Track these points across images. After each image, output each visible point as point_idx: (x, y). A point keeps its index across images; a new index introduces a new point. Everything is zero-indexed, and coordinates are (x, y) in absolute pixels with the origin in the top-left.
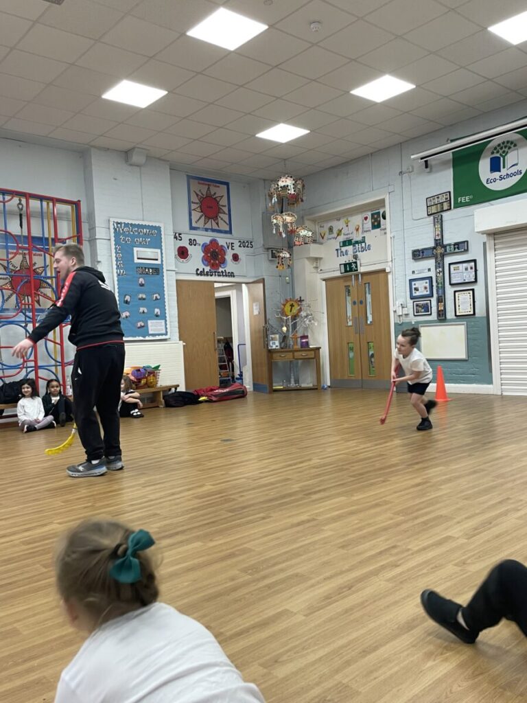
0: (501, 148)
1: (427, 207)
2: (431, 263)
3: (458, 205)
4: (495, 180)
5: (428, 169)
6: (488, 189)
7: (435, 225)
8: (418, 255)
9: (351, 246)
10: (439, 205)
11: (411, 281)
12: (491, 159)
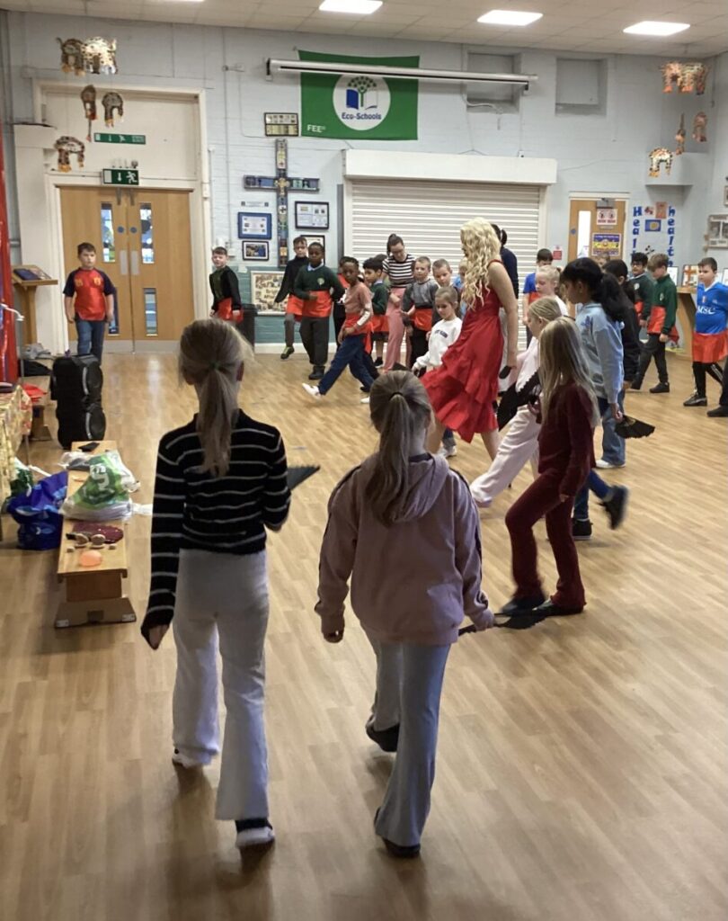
0: (360, 83)
1: (266, 124)
2: (270, 197)
3: (306, 133)
4: (352, 117)
5: (269, 78)
6: (345, 126)
7: (277, 151)
8: (252, 183)
10: (282, 127)
11: (240, 215)
12: (349, 92)
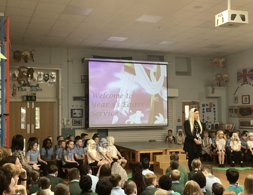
1: (81, 79)
5: (83, 64)
7: (85, 88)
8: (75, 99)
9: (29, 87)
10: (87, 80)
